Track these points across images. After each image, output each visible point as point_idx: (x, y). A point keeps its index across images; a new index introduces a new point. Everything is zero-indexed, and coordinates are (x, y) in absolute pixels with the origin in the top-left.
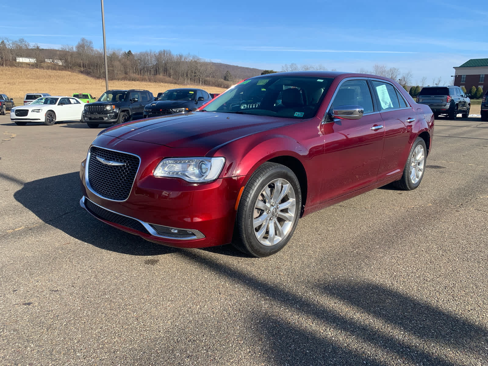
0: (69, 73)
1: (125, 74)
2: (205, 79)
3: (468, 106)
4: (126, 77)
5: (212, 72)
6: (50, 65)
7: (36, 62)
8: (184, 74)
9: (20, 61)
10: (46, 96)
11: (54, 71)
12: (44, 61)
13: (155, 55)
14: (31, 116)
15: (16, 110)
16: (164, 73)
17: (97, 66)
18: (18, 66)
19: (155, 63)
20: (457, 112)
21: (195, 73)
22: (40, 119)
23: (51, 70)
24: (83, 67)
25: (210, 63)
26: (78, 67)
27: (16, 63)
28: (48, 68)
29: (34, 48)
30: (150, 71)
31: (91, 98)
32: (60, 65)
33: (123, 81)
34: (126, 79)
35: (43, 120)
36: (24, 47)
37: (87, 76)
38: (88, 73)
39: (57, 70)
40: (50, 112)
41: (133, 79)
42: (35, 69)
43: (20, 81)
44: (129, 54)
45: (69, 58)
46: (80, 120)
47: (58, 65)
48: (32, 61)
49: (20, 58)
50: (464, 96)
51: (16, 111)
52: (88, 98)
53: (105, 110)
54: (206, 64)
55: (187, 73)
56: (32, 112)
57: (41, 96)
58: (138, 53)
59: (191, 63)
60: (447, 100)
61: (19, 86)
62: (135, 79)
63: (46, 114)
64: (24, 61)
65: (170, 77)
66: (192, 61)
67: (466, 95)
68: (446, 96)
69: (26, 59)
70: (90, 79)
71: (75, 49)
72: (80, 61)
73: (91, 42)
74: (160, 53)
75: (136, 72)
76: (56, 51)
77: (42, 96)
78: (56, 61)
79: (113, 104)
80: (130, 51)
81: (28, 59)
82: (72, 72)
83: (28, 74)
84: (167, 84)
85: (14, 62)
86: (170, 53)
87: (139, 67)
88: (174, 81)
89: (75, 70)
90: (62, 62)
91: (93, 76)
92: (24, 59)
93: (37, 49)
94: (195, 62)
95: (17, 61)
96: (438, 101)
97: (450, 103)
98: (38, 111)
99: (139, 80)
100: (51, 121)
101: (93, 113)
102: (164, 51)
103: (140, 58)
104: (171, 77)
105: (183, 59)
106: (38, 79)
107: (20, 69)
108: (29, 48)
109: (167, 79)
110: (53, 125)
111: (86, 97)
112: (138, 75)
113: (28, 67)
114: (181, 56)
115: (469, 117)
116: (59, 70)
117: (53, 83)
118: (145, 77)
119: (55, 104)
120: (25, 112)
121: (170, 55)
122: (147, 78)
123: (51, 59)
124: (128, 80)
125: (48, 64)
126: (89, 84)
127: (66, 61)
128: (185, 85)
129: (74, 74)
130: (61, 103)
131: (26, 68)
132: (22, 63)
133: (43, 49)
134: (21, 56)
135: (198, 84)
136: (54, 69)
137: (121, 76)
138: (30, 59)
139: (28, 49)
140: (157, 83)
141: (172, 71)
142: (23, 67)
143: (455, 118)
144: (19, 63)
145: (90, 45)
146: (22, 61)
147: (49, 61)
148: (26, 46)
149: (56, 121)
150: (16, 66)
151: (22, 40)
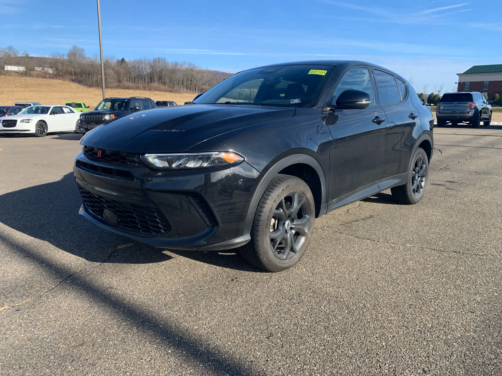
0: (60, 81)
1: (119, 82)
2: (201, 87)
3: (490, 113)
4: (120, 85)
5: (209, 80)
6: (41, 73)
7: (25, 70)
8: (180, 82)
9: (8, 69)
10: (36, 105)
11: (45, 79)
12: (34, 70)
13: (149, 62)
14: (20, 126)
15: (3, 120)
16: (159, 80)
17: (89, 74)
18: (7, 74)
19: (149, 71)
20: (480, 119)
21: (191, 81)
22: (29, 130)
23: (41, 78)
24: (75, 75)
25: (206, 71)
26: (70, 75)
27: (4, 71)
28: (38, 76)
29: (23, 56)
30: (144, 79)
31: (85, 107)
32: (50, 74)
33: (117, 89)
34: (119, 88)
35: (33, 130)
36: (13, 55)
37: (78, 85)
38: (80, 82)
39: (47, 78)
40: (41, 122)
41: (127, 87)
42: (24, 78)
43: (9, 90)
44: (122, 61)
45: (60, 65)
46: (74, 131)
47: (49, 73)
48: (22, 69)
49: (8, 66)
50: (486, 102)
51: (3, 122)
52: (82, 107)
53: (103, 119)
54: (202, 72)
55: (183, 81)
56: (21, 122)
57: (30, 105)
58: (132, 61)
59: (187, 70)
60: (471, 107)
61: (7, 95)
62: (129, 88)
63: (36, 125)
64: (13, 69)
65: (165, 85)
66: (187, 68)
67: (488, 102)
68: (469, 103)
69: (15, 67)
70: (81, 88)
71: (66, 58)
72: (71, 69)
73: (83, 49)
74: (155, 60)
75: (130, 80)
76: (46, 58)
77: (32, 105)
78: (46, 69)
79: (112, 114)
80: (123, 59)
81: (17, 67)
82: (63, 81)
83: (17, 83)
84: (162, 92)
85: (2, 70)
86: (165, 60)
87: (133, 75)
88: (170, 89)
89: (66, 78)
90: (52, 70)
91: (85, 85)
92: (12, 67)
93: (27, 56)
94: (191, 69)
95: (6, 69)
96: (460, 108)
97: (473, 110)
98: (28, 121)
99: (133, 89)
100: (42, 132)
101: (90, 123)
102: (159, 58)
103: (134, 66)
104: (167, 85)
105: (179, 66)
106: (28, 88)
107: (8, 77)
108: (18, 56)
109: (162, 87)
110: (44, 137)
111: (79, 105)
112: (132, 82)
113: (17, 75)
114: (176, 64)
115: (490, 125)
116: (50, 78)
117: (44, 92)
118: (139, 85)
119: (47, 113)
120: (14, 123)
121: (165, 63)
122: (141, 86)
123: (42, 67)
124: (121, 88)
125: (38, 72)
126: (80, 93)
127: (57, 69)
128: (180, 93)
129: (66, 82)
130: (53, 113)
131: (15, 76)
132: (11, 71)
133: (32, 57)
134: (10, 64)
135: (195, 92)
136: (45, 77)
137: (114, 85)
138: (19, 67)
139: (16, 57)
140: (151, 91)
141: (167, 80)
142: (11, 75)
143: (479, 126)
144: (7, 71)
145: (82, 52)
146: (10, 70)
147: (39, 69)
148: (15, 53)
149: (48, 132)
150: (4, 75)
151: (10, 48)
